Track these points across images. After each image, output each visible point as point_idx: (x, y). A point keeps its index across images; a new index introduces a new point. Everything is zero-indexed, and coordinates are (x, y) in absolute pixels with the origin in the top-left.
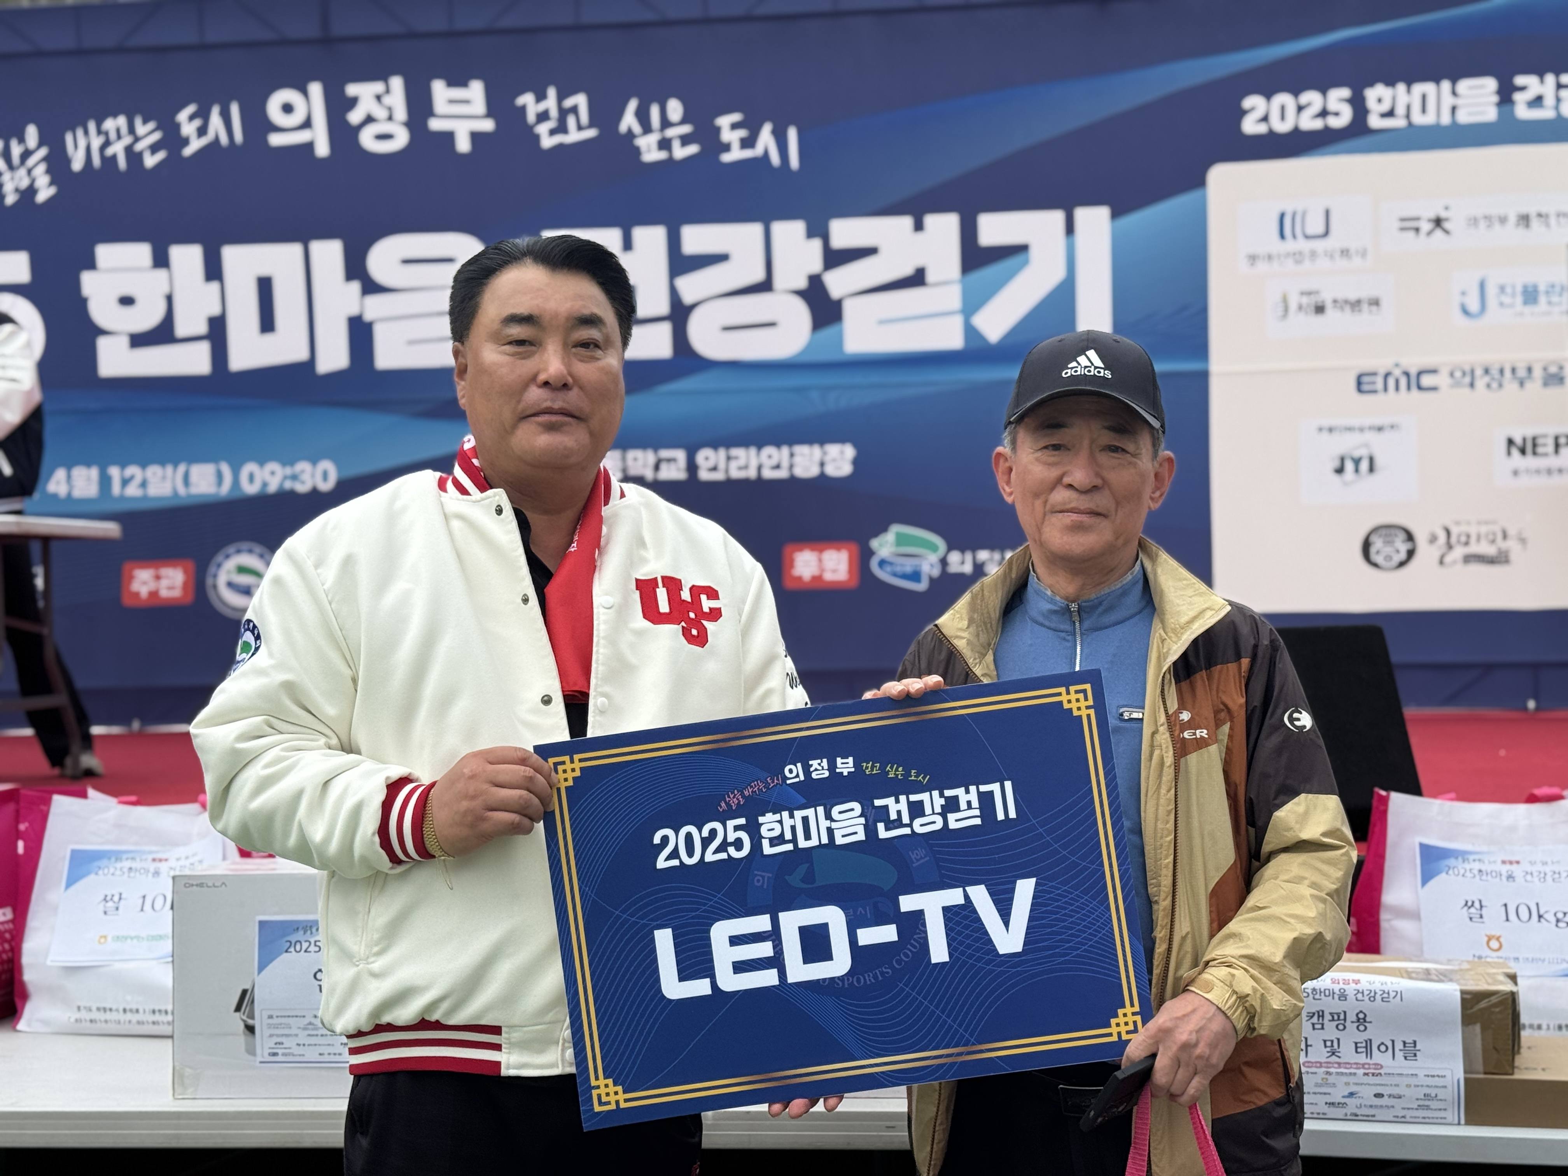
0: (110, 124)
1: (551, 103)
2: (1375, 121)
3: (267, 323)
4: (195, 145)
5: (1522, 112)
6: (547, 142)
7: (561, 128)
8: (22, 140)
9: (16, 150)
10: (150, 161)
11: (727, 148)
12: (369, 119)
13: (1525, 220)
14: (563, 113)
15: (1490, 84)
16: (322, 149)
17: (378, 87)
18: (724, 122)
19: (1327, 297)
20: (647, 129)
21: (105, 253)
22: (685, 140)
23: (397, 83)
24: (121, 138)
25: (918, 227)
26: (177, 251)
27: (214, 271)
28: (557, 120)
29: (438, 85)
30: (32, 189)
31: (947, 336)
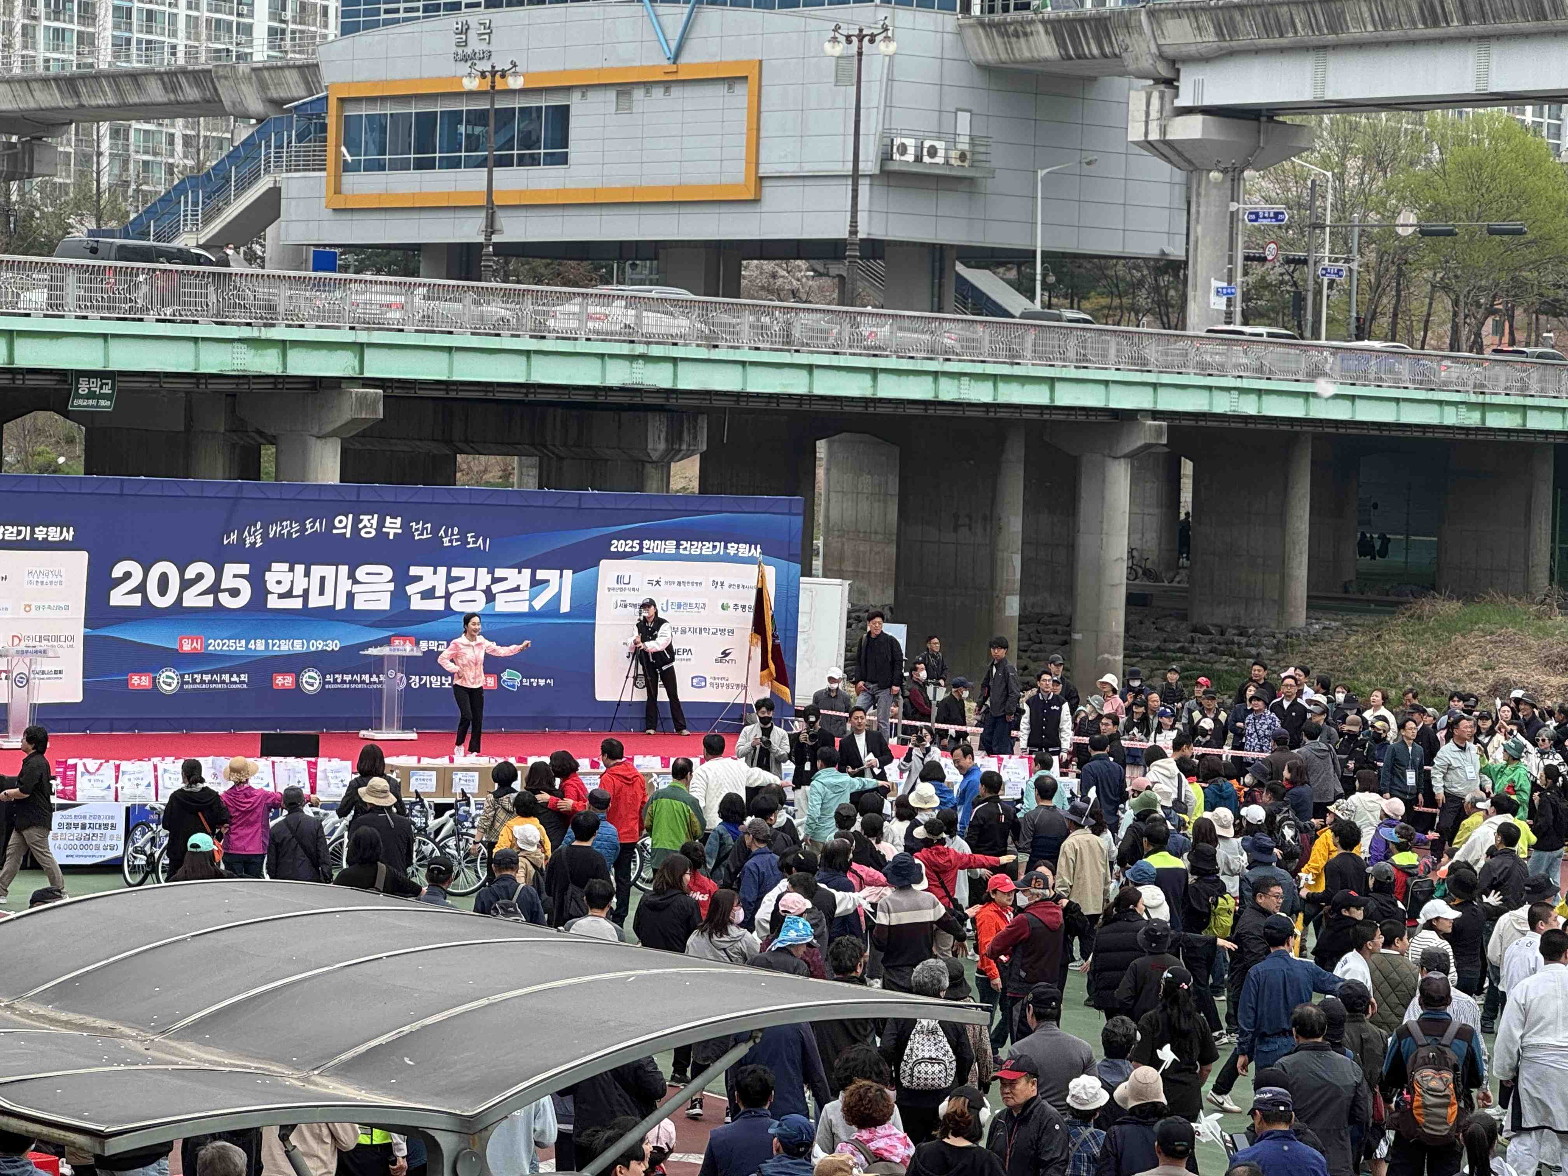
0: (284, 523)
1: (420, 526)
2: (645, 551)
3: (322, 592)
4: (309, 531)
5: (681, 551)
6: (417, 538)
7: (422, 534)
8: (255, 526)
9: (253, 529)
10: (294, 536)
11: (469, 543)
12: (365, 527)
13: (679, 583)
14: (423, 529)
15: (674, 542)
16: (348, 535)
17: (370, 517)
18: (469, 535)
19: (628, 602)
20: (446, 536)
21: (275, 566)
22: (457, 540)
23: (376, 516)
24: (287, 528)
25: (520, 572)
26: (297, 567)
27: (307, 574)
28: (421, 531)
29: (388, 518)
30: (255, 543)
31: (524, 608)
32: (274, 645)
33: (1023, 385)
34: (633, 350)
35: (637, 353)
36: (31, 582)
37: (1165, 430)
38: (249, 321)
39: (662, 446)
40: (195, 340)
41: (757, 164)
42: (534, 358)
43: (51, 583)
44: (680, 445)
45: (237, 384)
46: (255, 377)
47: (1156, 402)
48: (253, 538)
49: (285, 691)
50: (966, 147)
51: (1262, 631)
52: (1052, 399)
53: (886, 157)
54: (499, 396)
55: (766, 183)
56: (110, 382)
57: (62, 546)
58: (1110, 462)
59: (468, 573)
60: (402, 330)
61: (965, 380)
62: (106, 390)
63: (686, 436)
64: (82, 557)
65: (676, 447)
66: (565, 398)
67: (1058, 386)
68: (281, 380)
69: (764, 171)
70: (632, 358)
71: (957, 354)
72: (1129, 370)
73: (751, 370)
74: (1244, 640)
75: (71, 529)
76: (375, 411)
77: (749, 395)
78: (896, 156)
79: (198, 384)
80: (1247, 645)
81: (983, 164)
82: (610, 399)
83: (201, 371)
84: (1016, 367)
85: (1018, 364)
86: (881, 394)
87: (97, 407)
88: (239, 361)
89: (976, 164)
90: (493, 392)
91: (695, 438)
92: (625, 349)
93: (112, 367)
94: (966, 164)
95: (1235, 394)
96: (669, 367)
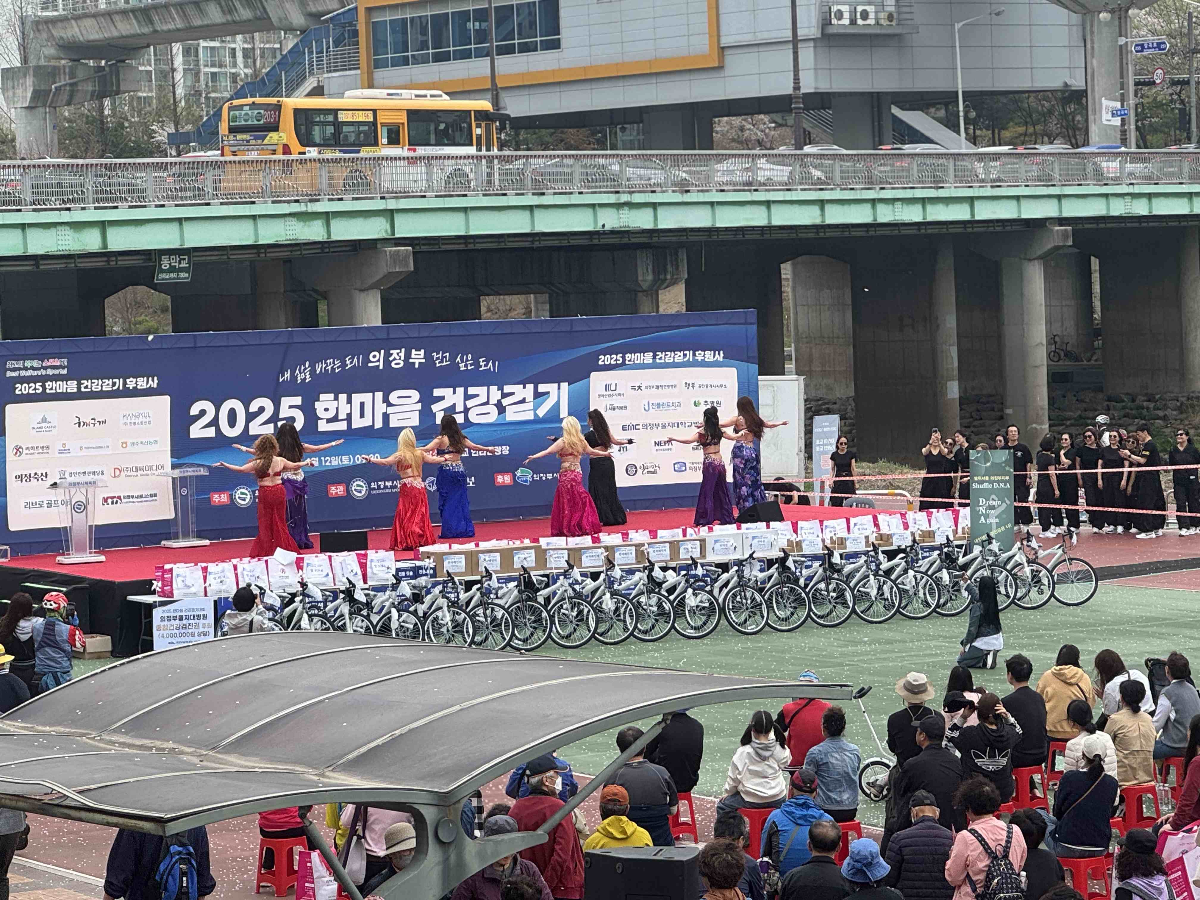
0: (328, 361)
1: (440, 355)
2: (627, 362)
3: (362, 415)
4: (349, 366)
5: (658, 361)
6: (438, 365)
7: (442, 362)
8: (304, 365)
9: (303, 368)
10: (337, 371)
11: (481, 366)
12: (395, 359)
13: (657, 387)
14: (443, 358)
15: (651, 354)
16: (381, 367)
17: (398, 351)
18: (481, 360)
19: (616, 406)
20: (462, 362)
21: (322, 397)
22: (471, 365)
23: (403, 350)
24: (331, 365)
25: (524, 387)
26: (340, 395)
27: (349, 401)
28: (441, 359)
29: (413, 351)
30: (305, 379)
31: (530, 416)
32: (326, 461)
33: (947, 205)
34: (618, 199)
35: (622, 201)
36: (125, 423)
37: (1071, 233)
38: (297, 198)
39: (650, 277)
40: (254, 217)
41: (719, 36)
42: (537, 212)
43: (142, 423)
44: (665, 275)
45: (291, 251)
46: (305, 244)
47: (1061, 211)
48: (304, 375)
49: (338, 498)
50: (892, 9)
51: (1168, 396)
52: (973, 214)
53: (826, 23)
54: (510, 245)
55: (727, 52)
56: (186, 257)
57: (149, 392)
58: (1026, 264)
59: (481, 391)
60: (424, 197)
61: (898, 205)
62: (184, 265)
63: (669, 268)
64: (166, 400)
65: (662, 277)
66: (565, 243)
67: (977, 204)
68: (326, 245)
69: (725, 41)
70: (619, 206)
71: (890, 183)
72: (1036, 186)
73: (719, 210)
74: (1152, 405)
75: (155, 378)
76: (407, 265)
77: (718, 230)
78: (834, 21)
79: (258, 254)
80: (1155, 409)
81: (909, 22)
82: (603, 241)
83: (260, 242)
84: (940, 190)
85: (942, 187)
86: (828, 221)
87: (178, 278)
88: (291, 232)
89: (903, 22)
90: (504, 242)
91: (677, 269)
92: (612, 199)
93: (187, 245)
94: (894, 23)
95: (1128, 199)
96: (649, 211)
